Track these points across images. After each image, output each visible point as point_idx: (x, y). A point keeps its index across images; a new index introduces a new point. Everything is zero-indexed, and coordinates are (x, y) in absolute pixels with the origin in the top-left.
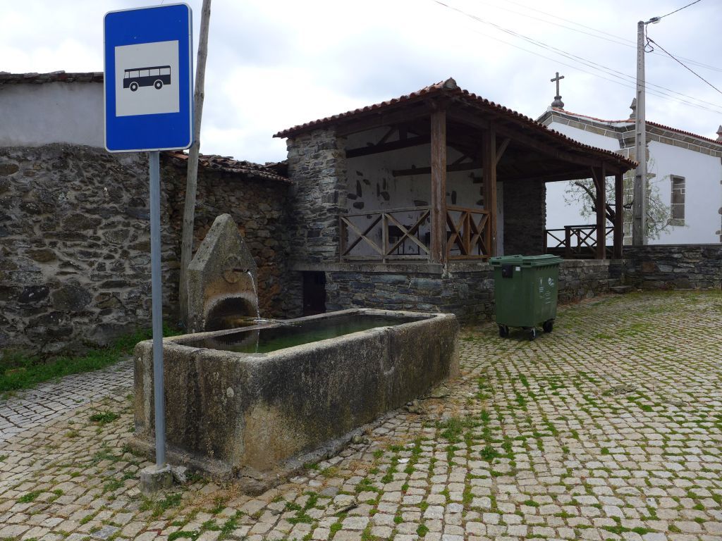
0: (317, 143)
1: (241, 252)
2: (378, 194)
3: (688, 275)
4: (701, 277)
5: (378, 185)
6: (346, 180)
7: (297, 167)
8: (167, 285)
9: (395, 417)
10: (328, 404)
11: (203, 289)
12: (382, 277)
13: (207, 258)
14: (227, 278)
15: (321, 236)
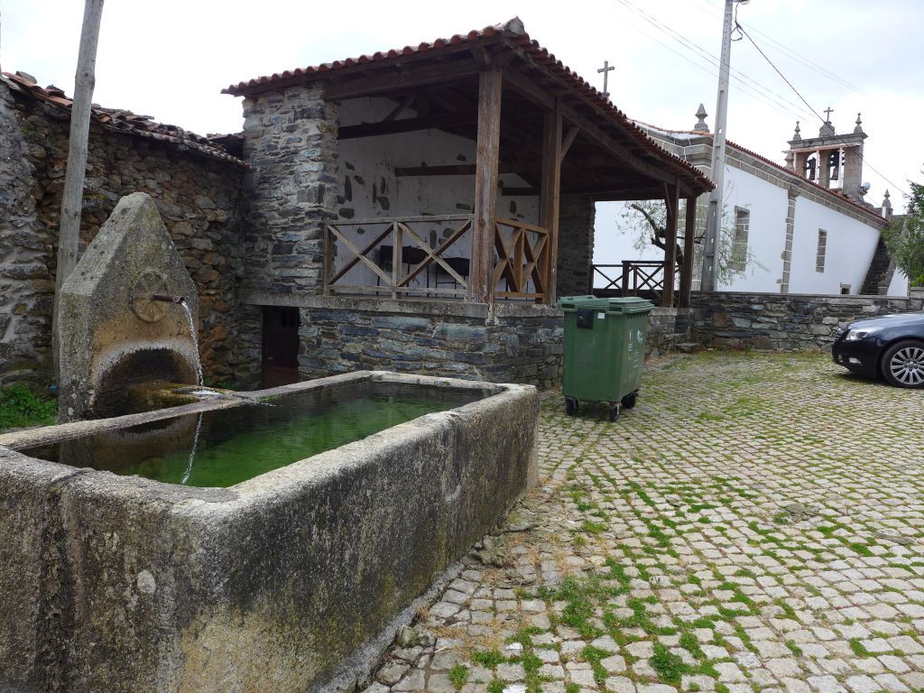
0: (293, 107)
1: (169, 266)
2: (375, 198)
3: (769, 332)
4: (784, 335)
5: (374, 186)
6: (337, 169)
7: (259, 145)
8: (30, 319)
9: (460, 576)
10: (358, 578)
11: (91, 332)
12: (390, 319)
13: (100, 272)
14: (140, 311)
15: (294, 253)
